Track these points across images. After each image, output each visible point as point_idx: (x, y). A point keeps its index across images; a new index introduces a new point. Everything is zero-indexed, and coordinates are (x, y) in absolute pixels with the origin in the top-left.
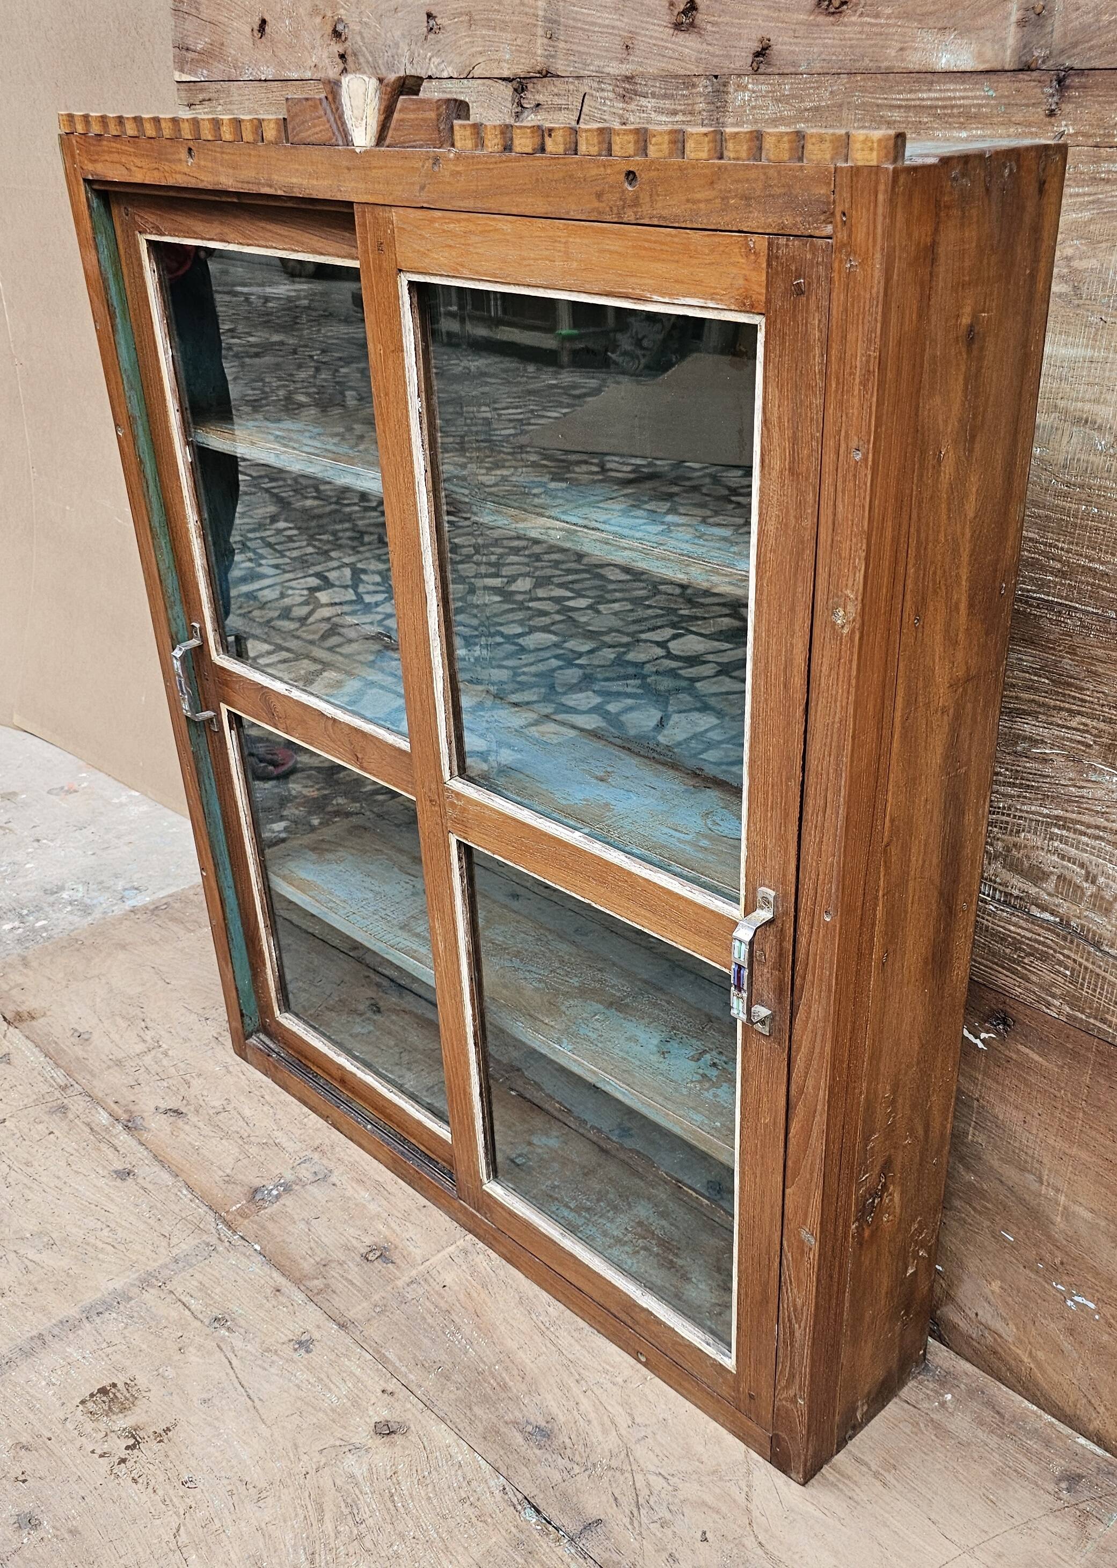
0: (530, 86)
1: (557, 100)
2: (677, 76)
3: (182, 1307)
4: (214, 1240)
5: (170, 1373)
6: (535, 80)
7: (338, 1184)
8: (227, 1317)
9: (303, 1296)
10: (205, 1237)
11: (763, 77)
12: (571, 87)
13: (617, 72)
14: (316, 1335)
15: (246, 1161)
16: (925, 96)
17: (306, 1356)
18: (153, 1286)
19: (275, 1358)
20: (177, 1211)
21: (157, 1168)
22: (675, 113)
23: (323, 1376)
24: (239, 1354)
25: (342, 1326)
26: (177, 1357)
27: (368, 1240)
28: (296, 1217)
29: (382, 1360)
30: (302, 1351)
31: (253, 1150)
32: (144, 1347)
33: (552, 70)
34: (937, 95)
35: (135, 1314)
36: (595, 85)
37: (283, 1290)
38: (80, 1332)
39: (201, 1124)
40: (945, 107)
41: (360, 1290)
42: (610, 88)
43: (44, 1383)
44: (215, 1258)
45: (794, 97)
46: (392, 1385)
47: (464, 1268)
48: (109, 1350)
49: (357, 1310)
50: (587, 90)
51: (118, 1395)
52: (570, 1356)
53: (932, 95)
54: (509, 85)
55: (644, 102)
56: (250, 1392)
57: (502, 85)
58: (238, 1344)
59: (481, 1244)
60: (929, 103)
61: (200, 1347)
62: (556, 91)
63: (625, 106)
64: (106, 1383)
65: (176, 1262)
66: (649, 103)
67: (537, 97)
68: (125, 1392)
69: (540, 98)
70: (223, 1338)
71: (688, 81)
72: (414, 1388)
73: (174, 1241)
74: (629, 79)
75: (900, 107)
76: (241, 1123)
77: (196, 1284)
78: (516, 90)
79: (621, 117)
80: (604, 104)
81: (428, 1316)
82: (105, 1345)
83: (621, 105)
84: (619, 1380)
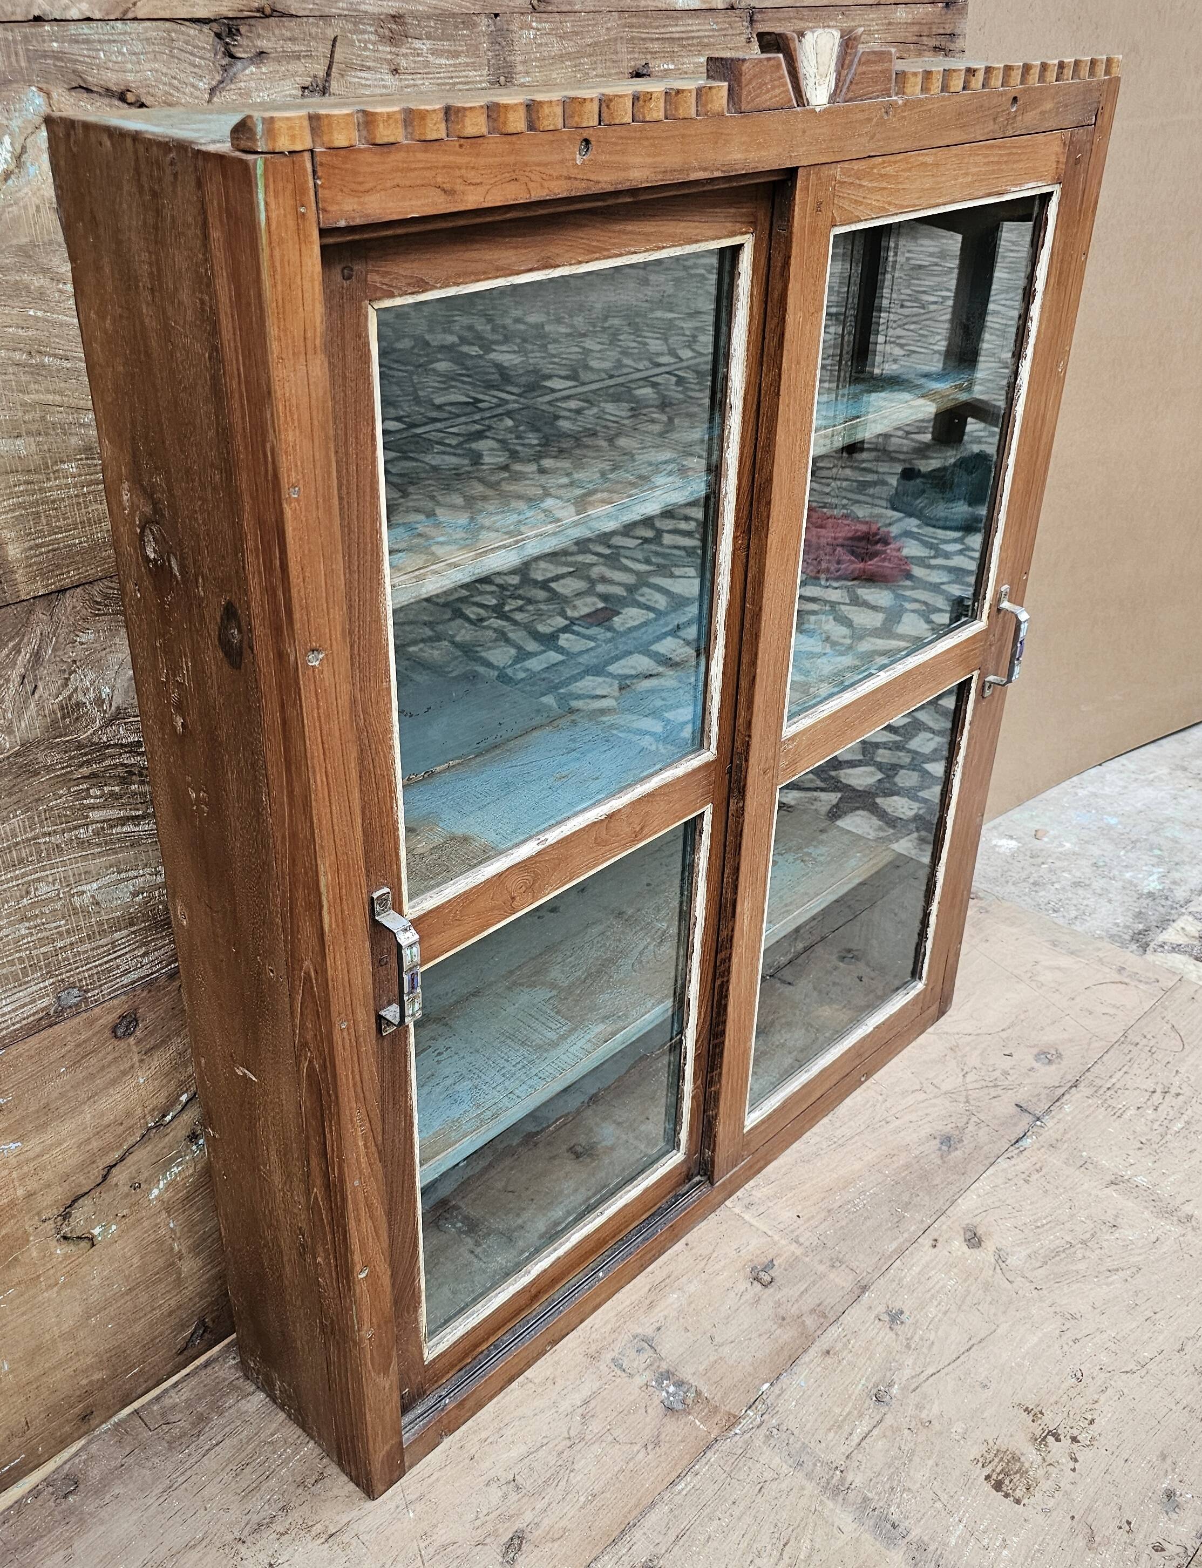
0: (243, 29)
1: (290, 46)
2: (454, 15)
3: (867, 1440)
4: (763, 1431)
5: (959, 1427)
6: (252, 21)
7: (658, 1325)
8: (874, 1391)
9: (833, 1329)
10: (757, 1443)
11: (544, 15)
12: (314, 30)
13: (376, 10)
14: (881, 1309)
15: (616, 1432)
16: (674, 29)
17: (907, 1314)
18: (843, 1480)
19: (916, 1338)
20: (716, 1487)
21: (638, 1534)
22: (456, 55)
23: (929, 1295)
24: (918, 1370)
25: (864, 1289)
26: (936, 1426)
27: (743, 1285)
28: (712, 1359)
29: (900, 1253)
30: (903, 1317)
31: (595, 1426)
32: (931, 1463)
33: (279, 7)
34: (683, 29)
35: (887, 1486)
36: (350, 26)
37: (826, 1347)
38: (926, 1539)
39: (540, 1505)
40: (688, 38)
41: (814, 1283)
42: (372, 29)
43: (1005, 1552)
44: (791, 1424)
45: (576, 33)
46: (926, 1241)
47: (771, 1204)
48: (944, 1497)
49: (842, 1280)
50: (338, 32)
51: (998, 1470)
52: (862, 1128)
53: (678, 29)
54: (206, 28)
55: (417, 44)
56: (963, 1350)
57: (193, 30)
58: (907, 1373)
59: (738, 1193)
60: (677, 35)
61: (920, 1407)
62: (288, 34)
63: (393, 49)
64: (987, 1487)
65: (801, 1464)
66: (424, 46)
67: (259, 43)
68: (994, 1463)
69: (263, 44)
70: (903, 1389)
71: (467, 20)
72: (925, 1226)
73: (768, 1475)
74: (396, 18)
75: (658, 39)
76: (541, 1453)
77: (831, 1434)
78: (218, 35)
79: (389, 62)
80: (366, 49)
81: (838, 1225)
82: (939, 1505)
83: (388, 49)
84: (880, 1098)
